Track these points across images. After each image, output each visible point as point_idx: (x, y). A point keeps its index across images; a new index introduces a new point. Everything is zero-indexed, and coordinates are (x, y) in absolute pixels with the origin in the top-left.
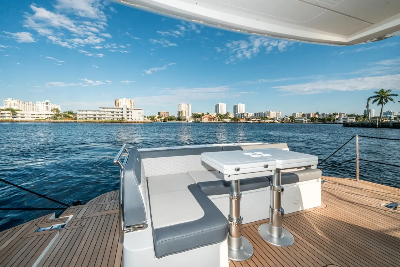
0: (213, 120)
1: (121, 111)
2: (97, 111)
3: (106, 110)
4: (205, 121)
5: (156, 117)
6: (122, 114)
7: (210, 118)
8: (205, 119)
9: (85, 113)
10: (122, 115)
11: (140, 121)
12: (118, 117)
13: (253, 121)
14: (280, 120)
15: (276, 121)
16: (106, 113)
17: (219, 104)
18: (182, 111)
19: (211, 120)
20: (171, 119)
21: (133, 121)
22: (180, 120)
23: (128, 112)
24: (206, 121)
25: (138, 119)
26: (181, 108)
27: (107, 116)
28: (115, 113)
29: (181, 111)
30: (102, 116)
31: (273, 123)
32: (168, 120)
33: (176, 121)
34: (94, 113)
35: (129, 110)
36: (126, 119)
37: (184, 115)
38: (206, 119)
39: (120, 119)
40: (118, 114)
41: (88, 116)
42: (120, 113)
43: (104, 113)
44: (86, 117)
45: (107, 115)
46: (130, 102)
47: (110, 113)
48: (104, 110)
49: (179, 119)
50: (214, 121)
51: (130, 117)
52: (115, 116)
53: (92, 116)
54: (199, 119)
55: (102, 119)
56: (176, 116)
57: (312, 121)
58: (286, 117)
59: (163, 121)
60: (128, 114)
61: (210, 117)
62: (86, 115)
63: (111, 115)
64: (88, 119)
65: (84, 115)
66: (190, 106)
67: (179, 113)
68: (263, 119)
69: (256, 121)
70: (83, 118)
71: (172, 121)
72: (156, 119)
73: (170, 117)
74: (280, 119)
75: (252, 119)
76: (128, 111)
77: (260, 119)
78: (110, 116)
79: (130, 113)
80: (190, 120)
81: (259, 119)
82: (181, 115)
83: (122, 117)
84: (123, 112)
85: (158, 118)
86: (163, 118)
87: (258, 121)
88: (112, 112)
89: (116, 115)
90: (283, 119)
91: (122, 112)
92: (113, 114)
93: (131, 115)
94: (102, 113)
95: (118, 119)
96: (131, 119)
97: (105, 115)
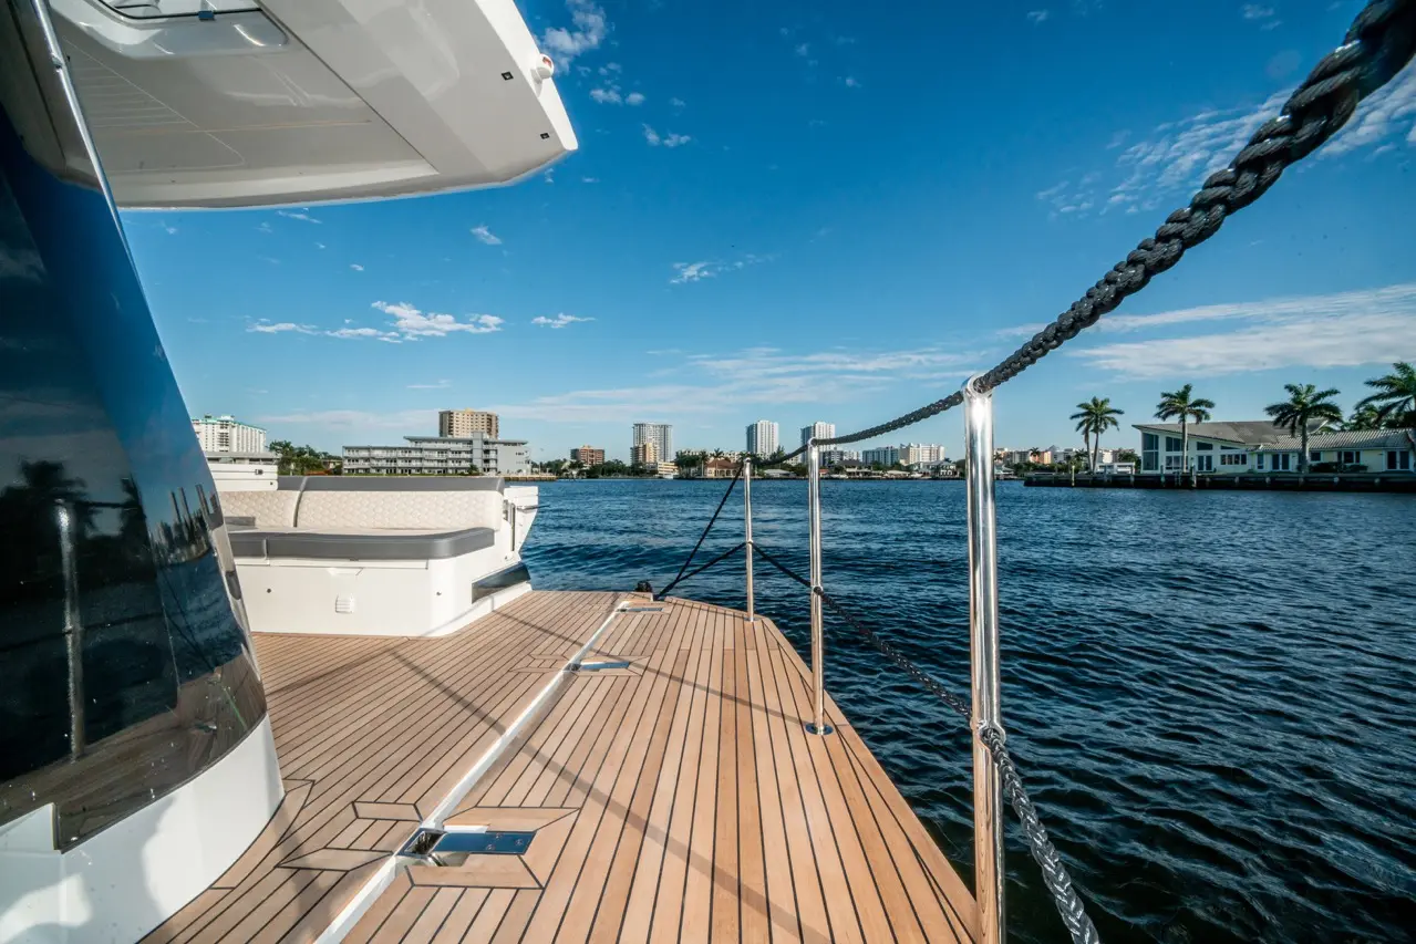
1: (468, 447)
2: (400, 448)
3: (425, 445)
4: (709, 475)
5: (567, 464)
6: (469, 456)
7: (726, 467)
8: (709, 469)
9: (365, 454)
10: (471, 460)
11: (520, 475)
12: (457, 465)
13: (849, 474)
14: (927, 471)
15: (917, 475)
16: (425, 454)
17: (759, 423)
18: (645, 446)
19: (728, 473)
20: (611, 469)
21: (500, 476)
22: (638, 473)
23: (487, 452)
24: (713, 475)
25: (516, 470)
26: (640, 438)
27: (426, 464)
28: (450, 455)
29: (641, 446)
30: (414, 464)
31: (907, 478)
32: (603, 473)
33: (625, 477)
34: (391, 454)
35: (490, 447)
36: (480, 470)
37: (650, 459)
38: (713, 470)
39: (464, 471)
40: (457, 456)
41: (375, 463)
42: (464, 455)
43: (418, 455)
44: (367, 465)
45: (428, 460)
46: (486, 421)
47: (436, 455)
48: (419, 445)
49: (636, 470)
51: (492, 464)
52: (451, 464)
53: (384, 463)
54: (693, 470)
55: (413, 471)
56: (628, 462)
57: (1016, 474)
58: (946, 463)
59: (588, 478)
60: (484, 456)
61: (725, 463)
62: (367, 460)
63: (439, 461)
64: (374, 471)
65: (361, 462)
67: (635, 451)
68: (879, 469)
69: (858, 473)
70: (357, 469)
71: (613, 477)
72: (565, 470)
73: (609, 463)
74: (928, 467)
75: (848, 470)
76: (485, 447)
77: (869, 468)
78: (436, 464)
79: (492, 455)
80: (668, 471)
81: (866, 470)
82: (641, 459)
83: (468, 465)
84: (473, 451)
85: (573, 466)
86: (587, 467)
87: (866, 473)
88: (441, 451)
89: (453, 460)
90: (937, 469)
91: (471, 452)
92: (444, 457)
93: (496, 460)
94: (414, 454)
95: (459, 472)
96: (496, 469)
97: (421, 459)
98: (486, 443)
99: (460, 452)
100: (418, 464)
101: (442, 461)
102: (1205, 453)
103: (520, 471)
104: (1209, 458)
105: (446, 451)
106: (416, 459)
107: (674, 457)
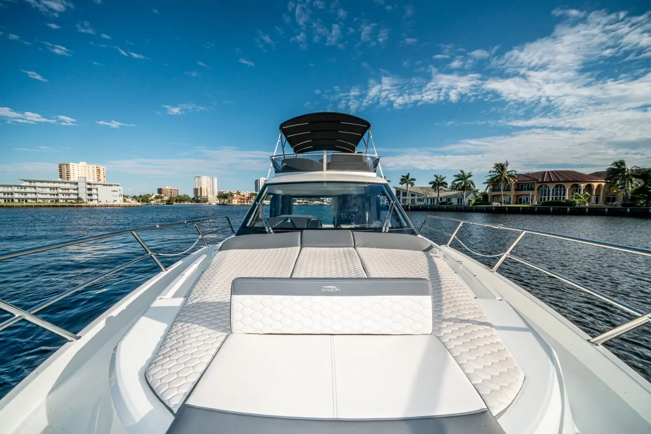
0: (247, 203)
1: (75, 187)
2: (15, 186)
3: (38, 184)
4: (234, 203)
5: (153, 197)
6: (76, 192)
7: (242, 199)
8: (234, 200)
10: (78, 194)
11: (115, 203)
12: (67, 197)
14: (329, 201)
15: (325, 203)
16: (39, 190)
17: (260, 179)
18: (201, 188)
19: (244, 202)
20: (181, 199)
21: (100, 204)
22: (198, 201)
23: (90, 189)
24: (236, 203)
25: (112, 200)
26: (200, 183)
27: (40, 196)
28: (60, 191)
29: (199, 188)
30: (30, 196)
31: (321, 205)
32: (176, 201)
33: (190, 203)
34: (10, 190)
35: (92, 186)
36: (85, 200)
37: (204, 194)
38: (236, 200)
39: (73, 201)
40: (66, 191)
42: (71, 191)
43: (33, 190)
45: (41, 194)
46: (95, 170)
47: (48, 191)
48: (33, 184)
49: (196, 200)
50: (249, 203)
51: (94, 197)
52: (61, 196)
54: (226, 200)
55: (29, 201)
56: (192, 195)
59: (167, 204)
60: (88, 192)
61: (242, 197)
63: (51, 194)
66: (216, 180)
67: (196, 190)
71: (182, 203)
72: (152, 200)
73: (179, 197)
76: (89, 186)
78: (48, 196)
79: (94, 191)
80: (214, 201)
82: (199, 194)
83: (76, 197)
84: (79, 189)
85: (157, 197)
86: (166, 198)
88: (52, 188)
89: (63, 194)
91: (77, 189)
92: (55, 192)
93: (97, 195)
94: (28, 190)
95: (69, 201)
96: (98, 200)
97: (36, 193)
98: (89, 184)
99: (68, 189)
100: (33, 196)
101: (54, 195)
102: (413, 197)
103: (115, 201)
104: (414, 199)
105: (57, 188)
106: (31, 193)
107: (216, 194)
